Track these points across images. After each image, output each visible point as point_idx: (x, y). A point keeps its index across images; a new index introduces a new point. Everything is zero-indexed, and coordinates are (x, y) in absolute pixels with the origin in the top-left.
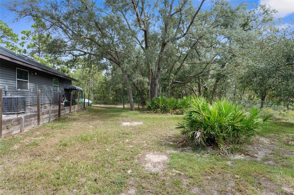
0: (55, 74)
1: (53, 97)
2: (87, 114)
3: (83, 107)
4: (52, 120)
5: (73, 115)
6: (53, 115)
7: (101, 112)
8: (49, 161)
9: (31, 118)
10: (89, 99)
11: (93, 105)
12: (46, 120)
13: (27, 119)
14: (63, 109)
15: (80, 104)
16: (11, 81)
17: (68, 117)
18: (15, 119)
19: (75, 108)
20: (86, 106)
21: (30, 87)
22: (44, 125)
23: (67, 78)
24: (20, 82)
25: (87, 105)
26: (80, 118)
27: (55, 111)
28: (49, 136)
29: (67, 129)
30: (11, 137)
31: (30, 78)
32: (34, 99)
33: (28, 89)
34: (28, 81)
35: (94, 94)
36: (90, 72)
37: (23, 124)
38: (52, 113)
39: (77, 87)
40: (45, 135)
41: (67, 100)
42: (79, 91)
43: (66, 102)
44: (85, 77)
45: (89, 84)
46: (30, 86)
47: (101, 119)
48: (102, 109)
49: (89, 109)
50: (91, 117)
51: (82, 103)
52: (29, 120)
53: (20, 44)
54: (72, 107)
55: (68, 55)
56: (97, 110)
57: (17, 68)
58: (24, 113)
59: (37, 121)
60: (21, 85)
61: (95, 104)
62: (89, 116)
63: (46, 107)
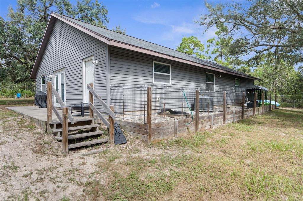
0: (237, 75)
1: (235, 97)
2: (275, 118)
3: (268, 110)
4: (235, 120)
5: (257, 118)
6: (237, 115)
7: (294, 117)
8: (239, 162)
9: (218, 116)
10: (276, 101)
11: (281, 108)
12: (230, 120)
13: (215, 117)
14: (246, 111)
15: (265, 107)
16: (202, 84)
17: (251, 119)
18: (207, 116)
19: (259, 110)
20: (273, 109)
21: (216, 89)
22: (229, 125)
23: (249, 78)
24: (209, 85)
25: (274, 107)
26: (267, 122)
27: (238, 112)
28: (235, 136)
29: (252, 133)
30: (205, 131)
31: (216, 80)
32: (219, 99)
33: (214, 90)
34: (214, 83)
35: (282, 94)
36: (276, 68)
37: (213, 121)
38: (235, 114)
39: (261, 87)
40: (231, 135)
41: (249, 101)
42: (263, 92)
43: (249, 103)
44: (270, 75)
45: (275, 83)
46: (216, 87)
47: (296, 126)
48: (296, 113)
49: (276, 112)
50: (281, 122)
51: (266, 105)
52: (217, 118)
53: (206, 52)
54: (256, 109)
55: (248, 53)
56: (289, 114)
57: (206, 73)
58: (212, 111)
59: (223, 120)
60: (209, 87)
61: (284, 107)
62: (278, 121)
63: (229, 107)
